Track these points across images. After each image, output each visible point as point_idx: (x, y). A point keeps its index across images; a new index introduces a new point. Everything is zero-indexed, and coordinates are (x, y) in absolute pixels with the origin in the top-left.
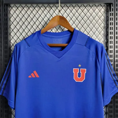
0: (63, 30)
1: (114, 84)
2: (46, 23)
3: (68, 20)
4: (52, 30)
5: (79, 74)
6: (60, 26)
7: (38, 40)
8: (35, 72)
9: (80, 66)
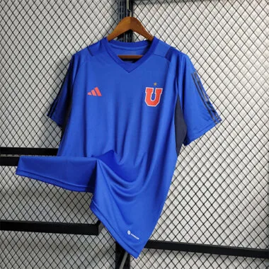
1: (209, 115)
5: (154, 95)
8: (96, 89)
9: (155, 84)
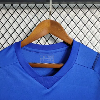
0: (55, 41)
2: (31, 30)
3: (63, 26)
4: (39, 41)
6: (51, 36)
7: (16, 57)
